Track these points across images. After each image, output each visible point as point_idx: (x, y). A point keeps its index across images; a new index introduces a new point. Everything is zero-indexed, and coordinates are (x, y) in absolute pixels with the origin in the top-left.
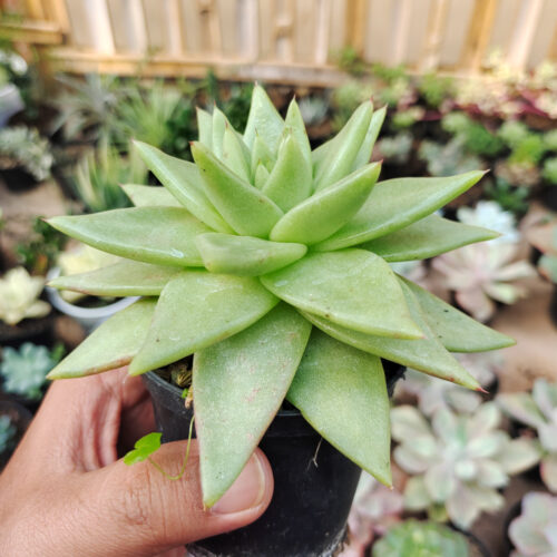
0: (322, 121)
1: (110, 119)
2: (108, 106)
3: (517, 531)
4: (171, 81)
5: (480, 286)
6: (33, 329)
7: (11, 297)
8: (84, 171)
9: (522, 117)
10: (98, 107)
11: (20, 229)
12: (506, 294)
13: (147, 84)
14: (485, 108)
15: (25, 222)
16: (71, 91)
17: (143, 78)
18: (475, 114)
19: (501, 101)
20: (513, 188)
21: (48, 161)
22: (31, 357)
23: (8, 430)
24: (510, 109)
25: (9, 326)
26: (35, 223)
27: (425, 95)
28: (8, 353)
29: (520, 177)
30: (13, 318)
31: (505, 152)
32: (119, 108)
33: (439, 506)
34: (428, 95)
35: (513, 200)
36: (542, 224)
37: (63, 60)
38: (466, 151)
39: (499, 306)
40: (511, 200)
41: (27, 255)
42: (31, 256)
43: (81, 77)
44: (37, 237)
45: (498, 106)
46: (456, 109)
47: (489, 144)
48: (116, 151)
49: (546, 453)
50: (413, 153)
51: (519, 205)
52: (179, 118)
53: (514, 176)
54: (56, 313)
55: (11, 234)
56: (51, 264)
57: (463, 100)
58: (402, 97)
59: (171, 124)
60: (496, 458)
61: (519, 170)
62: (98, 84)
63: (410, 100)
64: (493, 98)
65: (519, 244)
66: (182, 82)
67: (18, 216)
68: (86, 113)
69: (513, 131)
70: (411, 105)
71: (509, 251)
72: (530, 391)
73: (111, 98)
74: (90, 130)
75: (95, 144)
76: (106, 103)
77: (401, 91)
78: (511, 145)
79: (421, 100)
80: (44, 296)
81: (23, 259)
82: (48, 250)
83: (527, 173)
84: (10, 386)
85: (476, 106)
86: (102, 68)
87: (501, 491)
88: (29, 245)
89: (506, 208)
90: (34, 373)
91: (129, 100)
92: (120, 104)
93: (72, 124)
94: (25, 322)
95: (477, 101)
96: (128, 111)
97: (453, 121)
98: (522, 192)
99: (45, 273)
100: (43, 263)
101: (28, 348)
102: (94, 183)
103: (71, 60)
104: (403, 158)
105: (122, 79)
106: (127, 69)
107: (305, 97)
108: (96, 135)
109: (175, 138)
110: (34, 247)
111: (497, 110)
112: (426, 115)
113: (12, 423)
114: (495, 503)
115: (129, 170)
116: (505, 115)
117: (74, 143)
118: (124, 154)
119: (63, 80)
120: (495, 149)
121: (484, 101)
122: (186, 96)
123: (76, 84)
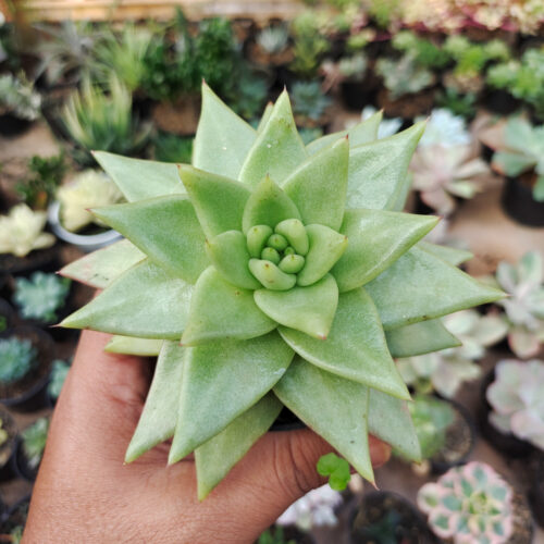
0: (283, 49)
1: (89, 62)
2: (85, 50)
3: (495, 395)
4: (141, 22)
5: (441, 186)
6: (41, 259)
7: (17, 232)
8: (70, 110)
9: (463, 31)
10: (76, 51)
11: (16, 170)
12: (465, 190)
13: (119, 28)
14: (430, 25)
15: (21, 163)
16: (48, 38)
17: (114, 22)
18: (422, 31)
19: (443, 17)
20: (461, 96)
21: (37, 100)
22: (43, 285)
23: (30, 352)
24: (452, 24)
25: (19, 259)
26: (31, 163)
27: (374, 17)
28: (21, 284)
29: (466, 85)
30: (21, 251)
31: (451, 64)
32: (96, 50)
33: (424, 380)
34: (378, 17)
35: (462, 106)
36: (489, 125)
37: (37, 10)
38: (417, 66)
39: (459, 201)
40: (460, 106)
41: (28, 192)
42: (31, 193)
43: (57, 25)
44: (34, 175)
45: (441, 22)
46: (404, 28)
47: (437, 58)
48: (99, 91)
49: (512, 325)
50: (369, 71)
51: (468, 110)
52: (153, 54)
53: (460, 85)
54: (61, 243)
55: (9, 177)
56: (51, 199)
57: (410, 19)
58: (354, 21)
59: (147, 61)
60: (472, 334)
61: (464, 79)
62: (74, 30)
63: (361, 23)
64: (436, 16)
65: (471, 145)
66: (151, 23)
67: (13, 159)
68: (65, 58)
69: (457, 44)
70: (362, 28)
71: (463, 152)
72: (494, 274)
73: (87, 41)
74: (71, 74)
75: (79, 86)
76: (83, 47)
77: (352, 16)
78: (456, 57)
79: (371, 23)
80: (48, 228)
81: (24, 196)
82: (46, 186)
83: (471, 80)
84: (27, 312)
85: (422, 23)
86: (75, 15)
87: (476, 362)
88: (27, 183)
89: (457, 113)
90: (47, 299)
91: (105, 43)
92: (96, 46)
93: (54, 70)
94: (34, 253)
95: (423, 19)
96: (104, 53)
97: (402, 40)
98: (470, 98)
99: (46, 207)
100: (43, 198)
101: (39, 277)
102: (81, 121)
103: (44, 10)
104: (360, 77)
105: (95, 25)
106: (99, 15)
107: (266, 28)
108: (77, 78)
109: (152, 74)
110: (33, 184)
111: (441, 26)
112: (378, 35)
113: (33, 345)
114: (473, 373)
115: (112, 107)
116: (448, 30)
117: (58, 87)
118: (107, 93)
119: (40, 28)
120: (442, 61)
121: (429, 18)
122: (156, 35)
123: (52, 31)
